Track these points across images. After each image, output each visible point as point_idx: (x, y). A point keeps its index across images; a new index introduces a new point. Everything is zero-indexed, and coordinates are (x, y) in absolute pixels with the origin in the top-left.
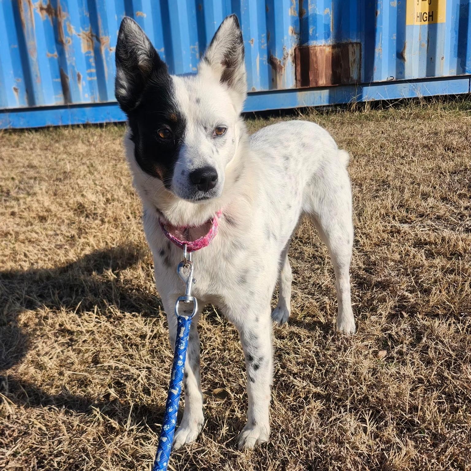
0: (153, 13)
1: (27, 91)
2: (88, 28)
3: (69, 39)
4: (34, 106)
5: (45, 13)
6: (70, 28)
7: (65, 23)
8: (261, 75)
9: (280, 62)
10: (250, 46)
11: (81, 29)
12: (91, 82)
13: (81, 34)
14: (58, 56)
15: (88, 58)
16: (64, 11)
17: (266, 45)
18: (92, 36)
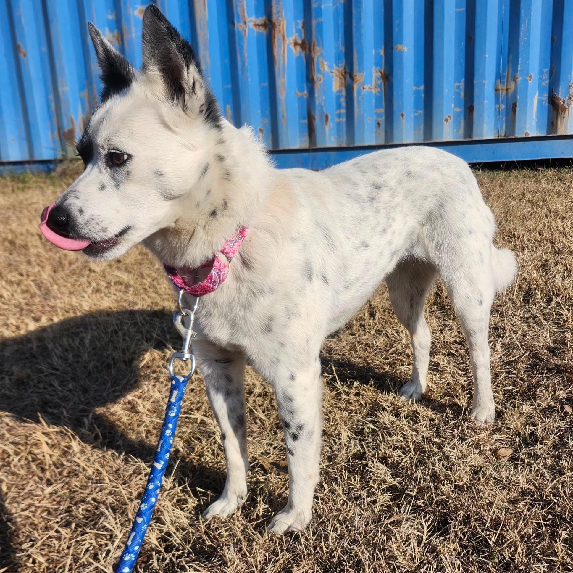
0: (416, 46)
1: (272, 132)
2: (342, 65)
3: (321, 76)
4: (277, 149)
5: (298, 48)
6: (323, 64)
7: (318, 60)
8: (538, 117)
9: (564, 102)
10: (528, 83)
11: (334, 65)
12: (339, 124)
13: (334, 71)
14: (307, 95)
15: (338, 97)
16: (319, 46)
17: (548, 81)
18: (345, 73)
